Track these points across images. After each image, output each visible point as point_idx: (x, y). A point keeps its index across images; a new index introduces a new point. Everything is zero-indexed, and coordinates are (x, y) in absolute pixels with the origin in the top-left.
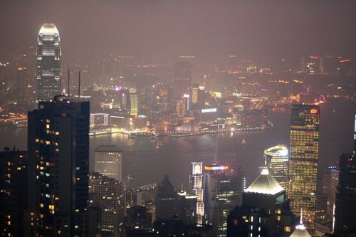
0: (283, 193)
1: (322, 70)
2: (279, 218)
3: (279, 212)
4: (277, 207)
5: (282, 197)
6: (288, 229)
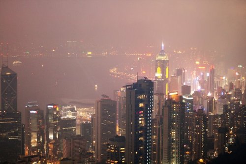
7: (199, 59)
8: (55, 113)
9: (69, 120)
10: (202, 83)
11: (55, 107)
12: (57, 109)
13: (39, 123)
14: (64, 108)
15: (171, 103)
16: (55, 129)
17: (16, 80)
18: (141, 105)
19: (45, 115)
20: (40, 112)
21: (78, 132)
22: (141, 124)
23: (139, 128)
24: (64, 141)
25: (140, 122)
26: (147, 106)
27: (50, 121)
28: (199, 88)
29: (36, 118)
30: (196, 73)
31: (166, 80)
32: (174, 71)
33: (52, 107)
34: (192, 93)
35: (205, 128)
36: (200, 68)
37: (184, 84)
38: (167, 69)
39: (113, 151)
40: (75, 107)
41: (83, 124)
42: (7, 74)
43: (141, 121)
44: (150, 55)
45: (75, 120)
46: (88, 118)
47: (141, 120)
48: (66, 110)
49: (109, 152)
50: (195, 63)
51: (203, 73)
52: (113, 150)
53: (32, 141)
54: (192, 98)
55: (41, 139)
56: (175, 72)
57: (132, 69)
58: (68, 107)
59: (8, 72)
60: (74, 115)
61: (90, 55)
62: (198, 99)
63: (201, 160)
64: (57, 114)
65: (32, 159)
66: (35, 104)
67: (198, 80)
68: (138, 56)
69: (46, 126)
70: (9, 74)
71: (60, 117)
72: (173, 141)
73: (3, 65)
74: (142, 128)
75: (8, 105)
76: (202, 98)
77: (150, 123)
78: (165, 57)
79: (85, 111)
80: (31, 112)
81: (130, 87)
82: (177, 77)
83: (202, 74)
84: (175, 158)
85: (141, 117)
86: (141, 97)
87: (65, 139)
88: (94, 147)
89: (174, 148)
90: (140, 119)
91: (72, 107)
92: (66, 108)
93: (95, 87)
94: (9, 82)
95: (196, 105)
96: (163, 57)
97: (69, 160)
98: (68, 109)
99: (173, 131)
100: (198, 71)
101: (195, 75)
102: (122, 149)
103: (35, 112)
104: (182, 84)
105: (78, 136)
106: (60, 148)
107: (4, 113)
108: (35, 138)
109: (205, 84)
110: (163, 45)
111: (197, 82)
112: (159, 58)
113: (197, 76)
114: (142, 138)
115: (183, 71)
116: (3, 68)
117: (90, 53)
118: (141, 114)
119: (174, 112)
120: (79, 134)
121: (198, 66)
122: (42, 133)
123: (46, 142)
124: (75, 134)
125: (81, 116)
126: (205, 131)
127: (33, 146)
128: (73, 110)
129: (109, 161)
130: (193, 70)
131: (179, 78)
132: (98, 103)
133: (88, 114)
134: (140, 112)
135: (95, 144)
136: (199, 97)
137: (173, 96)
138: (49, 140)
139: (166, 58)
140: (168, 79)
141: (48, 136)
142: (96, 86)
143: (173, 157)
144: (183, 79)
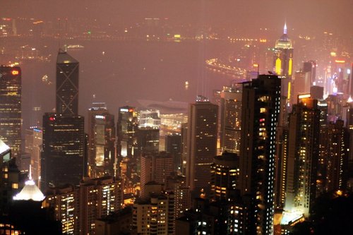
0: (9, 151)
1: (15, 32)
2: (6, 176)
3: (6, 170)
4: (5, 165)
5: (8, 155)
6: (15, 186)
7: (336, 49)
8: (131, 120)
9: (150, 130)
10: (340, 84)
11: (131, 111)
12: (134, 114)
13: (107, 133)
14: (142, 112)
15: (300, 109)
16: (130, 143)
17: (77, 71)
18: (263, 110)
19: (116, 121)
20: (109, 118)
21: (162, 148)
22: (262, 136)
23: (258, 142)
24: (143, 159)
25: (260, 134)
26: (270, 111)
27: (123, 130)
28: (335, 90)
29: (104, 126)
30: (332, 69)
31: (289, 78)
32: (300, 65)
33: (127, 110)
34: (325, 97)
35: (345, 148)
36: (337, 61)
37: (314, 84)
38: (290, 62)
39: (220, 173)
40: (158, 112)
41: (169, 137)
42: (66, 62)
43: (262, 133)
44: (264, 41)
45: (158, 130)
46: (175, 128)
47: (262, 131)
48: (145, 116)
49: (213, 174)
50: (330, 55)
51: (342, 69)
52: (219, 171)
53: (97, 158)
54: (326, 105)
55: (110, 156)
56: (302, 67)
57: (238, 60)
58: (148, 112)
59: (66, 60)
60: (156, 123)
61: (178, 39)
62: (333, 107)
63: (339, 192)
64: (133, 121)
65: (104, 182)
66: (103, 105)
67: (334, 79)
68: (247, 42)
69: (117, 138)
70: (67, 62)
71: (137, 125)
72: (302, 163)
73: (60, 49)
74: (262, 143)
75: (65, 107)
76: (339, 105)
77: (275, 135)
78: (288, 44)
79: (171, 118)
80: (97, 117)
81: (248, 84)
82: (304, 73)
83: (340, 70)
84: (304, 187)
85: (262, 127)
86: (262, 99)
87: (144, 156)
88: (185, 169)
89: (302, 173)
90: (260, 129)
91: (153, 112)
92: (145, 112)
93: (185, 85)
94: (68, 74)
95: (330, 114)
96: (285, 45)
97: (157, 184)
98: (148, 115)
99: (302, 149)
100: (335, 67)
101: (329, 71)
102: (232, 171)
103: (102, 117)
104: (312, 84)
105: (163, 152)
106: (136, 169)
107: (60, 118)
108: (101, 154)
109: (344, 85)
110: (285, 28)
111: (333, 81)
112: (279, 45)
113: (332, 74)
114: (262, 157)
115: (313, 66)
116: (59, 53)
117: (178, 36)
118: (263, 122)
119: (305, 123)
120: (164, 150)
121: (334, 58)
122: (111, 148)
123: (116, 160)
124: (158, 150)
125: (165, 126)
126: (345, 151)
127: (98, 165)
128: (154, 116)
129: (214, 188)
130: (328, 64)
131: (307, 75)
132: (192, 107)
133: (175, 122)
134: (261, 120)
135: (186, 165)
136: (335, 104)
137: (303, 100)
138: (121, 158)
139: (289, 46)
140: (291, 76)
141: (119, 152)
142: (187, 83)
143: (301, 186)
144: (313, 78)
